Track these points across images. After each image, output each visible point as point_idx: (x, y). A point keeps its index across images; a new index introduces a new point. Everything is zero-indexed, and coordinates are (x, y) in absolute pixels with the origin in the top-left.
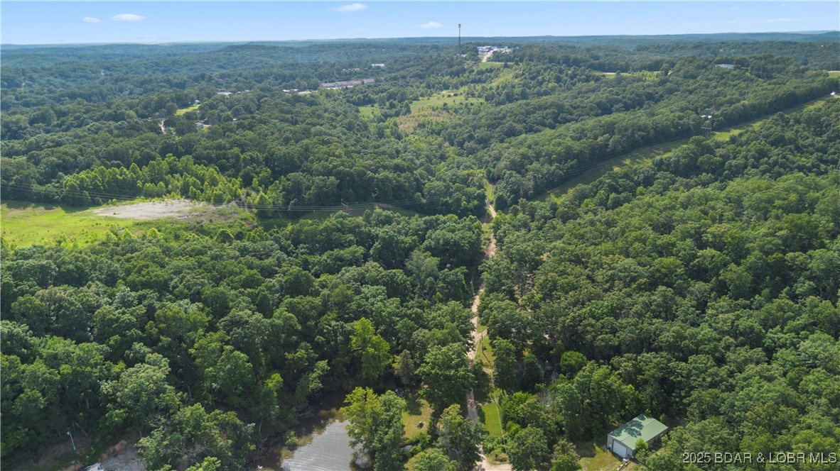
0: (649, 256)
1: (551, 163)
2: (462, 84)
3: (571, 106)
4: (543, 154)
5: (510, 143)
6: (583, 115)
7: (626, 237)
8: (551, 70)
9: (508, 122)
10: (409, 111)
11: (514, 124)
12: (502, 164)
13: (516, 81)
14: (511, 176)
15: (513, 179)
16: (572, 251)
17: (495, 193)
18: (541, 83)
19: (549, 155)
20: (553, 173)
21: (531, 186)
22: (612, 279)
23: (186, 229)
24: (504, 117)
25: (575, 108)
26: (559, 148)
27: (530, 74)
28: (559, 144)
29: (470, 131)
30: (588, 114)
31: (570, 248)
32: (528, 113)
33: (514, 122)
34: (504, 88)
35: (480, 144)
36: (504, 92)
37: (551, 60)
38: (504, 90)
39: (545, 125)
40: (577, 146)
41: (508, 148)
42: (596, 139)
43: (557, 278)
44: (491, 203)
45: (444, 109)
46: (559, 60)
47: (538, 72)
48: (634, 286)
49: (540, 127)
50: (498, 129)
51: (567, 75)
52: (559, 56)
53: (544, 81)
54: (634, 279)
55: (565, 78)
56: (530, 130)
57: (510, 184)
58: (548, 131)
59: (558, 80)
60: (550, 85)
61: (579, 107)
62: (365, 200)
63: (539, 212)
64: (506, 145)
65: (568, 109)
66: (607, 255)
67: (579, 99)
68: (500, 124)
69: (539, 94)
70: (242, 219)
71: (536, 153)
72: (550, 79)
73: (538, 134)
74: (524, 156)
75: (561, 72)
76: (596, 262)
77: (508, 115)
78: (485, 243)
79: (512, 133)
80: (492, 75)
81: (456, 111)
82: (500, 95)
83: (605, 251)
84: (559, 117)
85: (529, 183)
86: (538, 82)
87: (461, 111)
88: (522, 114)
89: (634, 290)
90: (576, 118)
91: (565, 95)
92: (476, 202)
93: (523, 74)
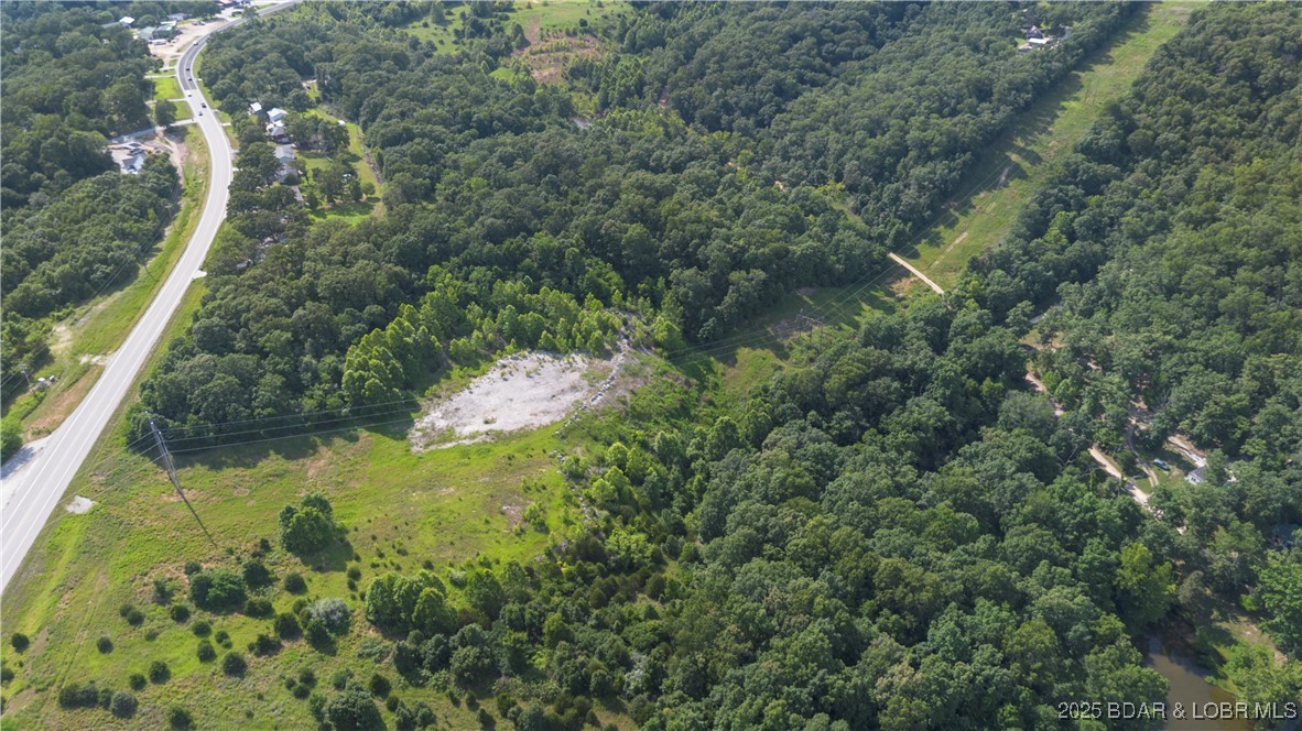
3: (825, 26)
6: (856, 46)
9: (767, 71)
20: (943, 176)
24: (752, 60)
25: (835, 31)
26: (932, 134)
33: (773, 68)
35: (746, 115)
39: (815, 70)
57: (901, 205)
61: (836, 27)
68: (755, 76)
70: (661, 374)
84: (822, 50)
85: (925, 201)
87: (615, 33)
90: (848, 50)
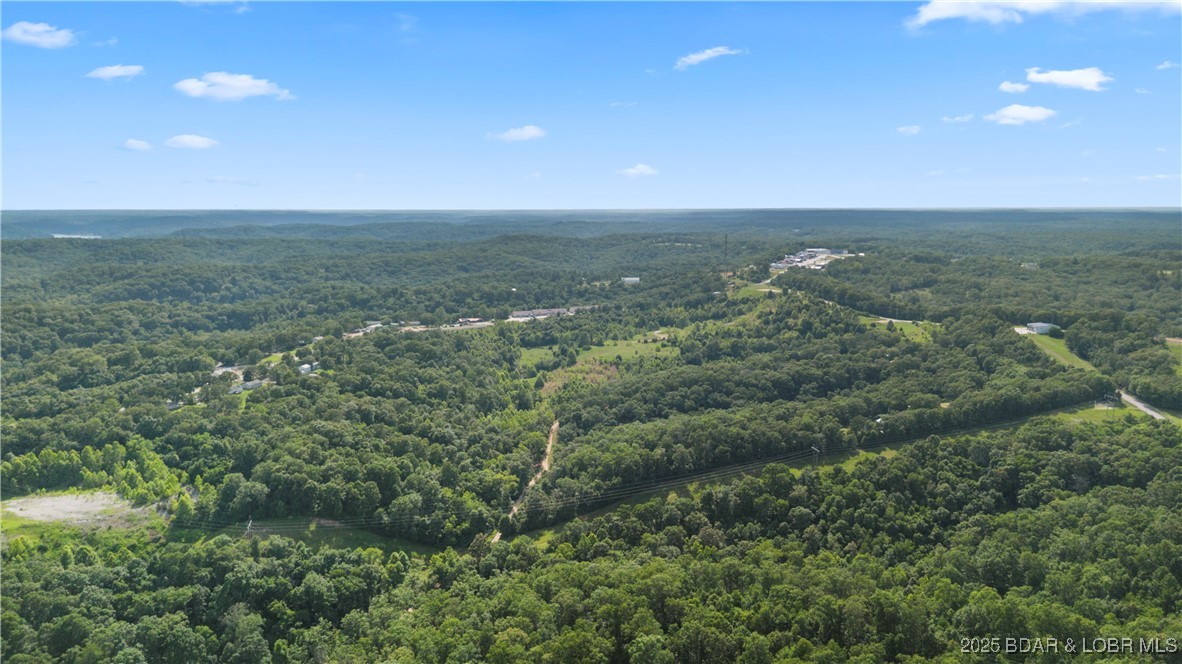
3: (738, 382)
4: (596, 463)
6: (742, 399)
9: (633, 401)
10: (572, 363)
11: (638, 405)
13: (754, 323)
18: (776, 332)
20: (590, 492)
21: (553, 508)
23: (74, 536)
24: (635, 392)
25: (742, 385)
26: (612, 458)
27: (776, 315)
34: (726, 334)
36: (710, 344)
38: (722, 337)
40: (630, 458)
45: (614, 364)
51: (820, 321)
53: (785, 327)
55: (816, 325)
59: (808, 327)
60: (789, 334)
69: (760, 350)
70: (147, 528)
79: (624, 417)
81: (627, 368)
82: (701, 349)
87: (634, 368)
88: (660, 389)
92: (465, 525)
93: (771, 313)
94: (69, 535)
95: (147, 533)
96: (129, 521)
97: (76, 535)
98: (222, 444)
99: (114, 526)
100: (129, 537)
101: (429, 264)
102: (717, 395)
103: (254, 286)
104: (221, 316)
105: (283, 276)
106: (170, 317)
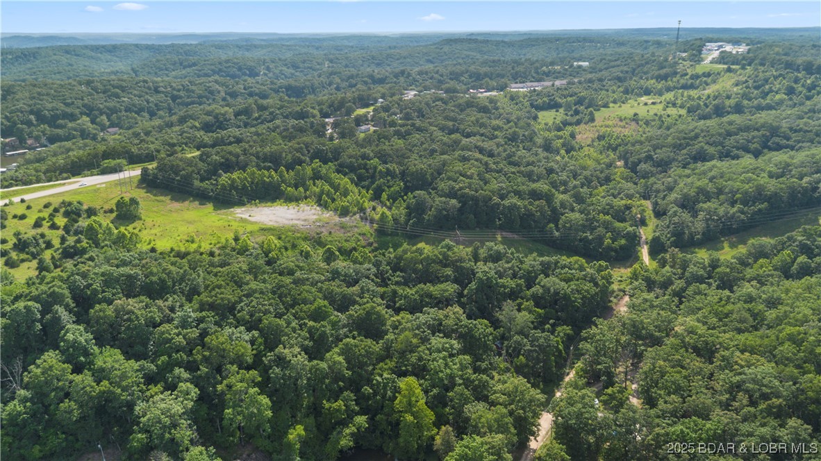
0: (798, 367)
1: (733, 204)
2: (669, 89)
3: (791, 129)
4: (727, 190)
5: (693, 170)
6: (803, 142)
7: (780, 331)
8: (784, 78)
9: (700, 144)
10: (592, 120)
11: (706, 147)
12: (673, 196)
13: (735, 89)
14: (675, 214)
15: (676, 219)
16: (700, 336)
17: (655, 232)
18: (765, 95)
19: (733, 193)
20: (733, 216)
21: (699, 229)
22: (735, 389)
23: (305, 239)
24: (697, 137)
25: (796, 131)
26: (747, 186)
27: (754, 82)
28: (749, 181)
29: (649, 151)
30: (812, 141)
31: (702, 329)
32: (729, 134)
33: (707, 143)
34: (715, 98)
35: (658, 166)
36: (714, 102)
37: (789, 65)
38: (714, 100)
39: (748, 151)
40: (772, 185)
41: (688, 176)
42: (801, 179)
43: (668, 369)
44: (647, 243)
45: (634, 120)
46: (799, 66)
47: (766, 81)
48: (762, 406)
49: (741, 152)
50: (684, 151)
51: (803, 86)
52: (800, 61)
53: (771, 91)
54: (765, 397)
55: (800, 89)
56: (726, 155)
57: (673, 224)
58: (748, 160)
59: (790, 91)
60: (778, 97)
61: (800, 130)
62: (487, 227)
63: (692, 269)
64: (687, 171)
65: (784, 132)
66: (742, 352)
67: (805, 120)
68: (688, 145)
69: (760, 108)
70: (360, 234)
71: (717, 188)
72: (779, 89)
73: (735, 162)
74: (701, 191)
75: (796, 81)
76: (724, 359)
77: (702, 135)
78: (618, 295)
79: (701, 157)
80: (709, 80)
81: (647, 123)
82: (707, 107)
83: (745, 345)
84: (771, 141)
85: (698, 226)
86: (763, 92)
87: (652, 124)
88: (720, 135)
89: (762, 411)
90: (794, 144)
91: (789, 112)
92: (623, 242)
93: (747, 81)
94: (300, 237)
95: (361, 238)
96: (343, 228)
97: (306, 238)
98: (392, 169)
99: (333, 231)
100: (348, 241)
101: (405, 58)
102: (777, 139)
103: (283, 72)
104: (281, 88)
105: (301, 66)
106: (245, 89)
